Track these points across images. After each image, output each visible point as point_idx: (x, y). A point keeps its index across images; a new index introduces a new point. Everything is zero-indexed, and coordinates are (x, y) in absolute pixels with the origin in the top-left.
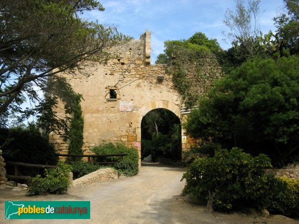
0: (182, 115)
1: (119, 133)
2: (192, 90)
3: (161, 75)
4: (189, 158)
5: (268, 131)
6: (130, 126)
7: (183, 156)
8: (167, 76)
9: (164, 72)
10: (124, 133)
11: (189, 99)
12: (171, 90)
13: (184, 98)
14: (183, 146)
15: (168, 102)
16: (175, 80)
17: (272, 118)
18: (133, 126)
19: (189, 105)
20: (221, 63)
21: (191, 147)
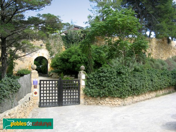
0: (49, 59)
1: (26, 65)
2: (52, 50)
3: (42, 44)
4: (51, 74)
5: (76, 69)
6: (30, 62)
7: (48, 73)
8: (44, 44)
9: (43, 42)
10: (28, 65)
11: (51, 53)
12: (45, 50)
13: (49, 53)
14: (49, 70)
15: (44, 54)
16: (46, 46)
17: (77, 65)
18: (31, 62)
19: (51, 55)
20: (63, 40)
21: (51, 70)
